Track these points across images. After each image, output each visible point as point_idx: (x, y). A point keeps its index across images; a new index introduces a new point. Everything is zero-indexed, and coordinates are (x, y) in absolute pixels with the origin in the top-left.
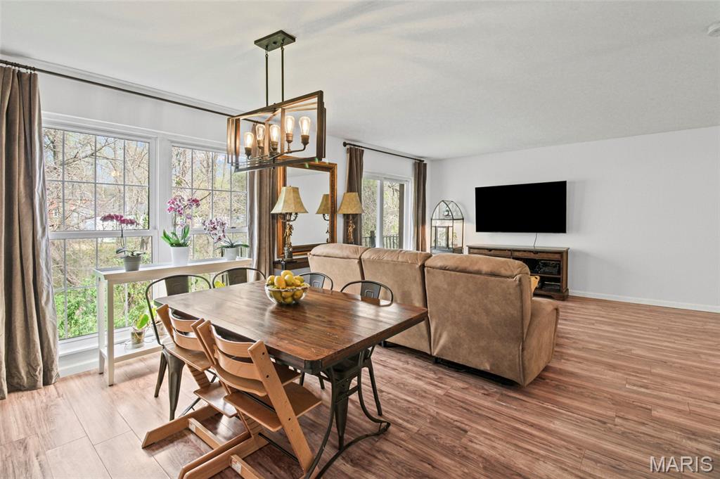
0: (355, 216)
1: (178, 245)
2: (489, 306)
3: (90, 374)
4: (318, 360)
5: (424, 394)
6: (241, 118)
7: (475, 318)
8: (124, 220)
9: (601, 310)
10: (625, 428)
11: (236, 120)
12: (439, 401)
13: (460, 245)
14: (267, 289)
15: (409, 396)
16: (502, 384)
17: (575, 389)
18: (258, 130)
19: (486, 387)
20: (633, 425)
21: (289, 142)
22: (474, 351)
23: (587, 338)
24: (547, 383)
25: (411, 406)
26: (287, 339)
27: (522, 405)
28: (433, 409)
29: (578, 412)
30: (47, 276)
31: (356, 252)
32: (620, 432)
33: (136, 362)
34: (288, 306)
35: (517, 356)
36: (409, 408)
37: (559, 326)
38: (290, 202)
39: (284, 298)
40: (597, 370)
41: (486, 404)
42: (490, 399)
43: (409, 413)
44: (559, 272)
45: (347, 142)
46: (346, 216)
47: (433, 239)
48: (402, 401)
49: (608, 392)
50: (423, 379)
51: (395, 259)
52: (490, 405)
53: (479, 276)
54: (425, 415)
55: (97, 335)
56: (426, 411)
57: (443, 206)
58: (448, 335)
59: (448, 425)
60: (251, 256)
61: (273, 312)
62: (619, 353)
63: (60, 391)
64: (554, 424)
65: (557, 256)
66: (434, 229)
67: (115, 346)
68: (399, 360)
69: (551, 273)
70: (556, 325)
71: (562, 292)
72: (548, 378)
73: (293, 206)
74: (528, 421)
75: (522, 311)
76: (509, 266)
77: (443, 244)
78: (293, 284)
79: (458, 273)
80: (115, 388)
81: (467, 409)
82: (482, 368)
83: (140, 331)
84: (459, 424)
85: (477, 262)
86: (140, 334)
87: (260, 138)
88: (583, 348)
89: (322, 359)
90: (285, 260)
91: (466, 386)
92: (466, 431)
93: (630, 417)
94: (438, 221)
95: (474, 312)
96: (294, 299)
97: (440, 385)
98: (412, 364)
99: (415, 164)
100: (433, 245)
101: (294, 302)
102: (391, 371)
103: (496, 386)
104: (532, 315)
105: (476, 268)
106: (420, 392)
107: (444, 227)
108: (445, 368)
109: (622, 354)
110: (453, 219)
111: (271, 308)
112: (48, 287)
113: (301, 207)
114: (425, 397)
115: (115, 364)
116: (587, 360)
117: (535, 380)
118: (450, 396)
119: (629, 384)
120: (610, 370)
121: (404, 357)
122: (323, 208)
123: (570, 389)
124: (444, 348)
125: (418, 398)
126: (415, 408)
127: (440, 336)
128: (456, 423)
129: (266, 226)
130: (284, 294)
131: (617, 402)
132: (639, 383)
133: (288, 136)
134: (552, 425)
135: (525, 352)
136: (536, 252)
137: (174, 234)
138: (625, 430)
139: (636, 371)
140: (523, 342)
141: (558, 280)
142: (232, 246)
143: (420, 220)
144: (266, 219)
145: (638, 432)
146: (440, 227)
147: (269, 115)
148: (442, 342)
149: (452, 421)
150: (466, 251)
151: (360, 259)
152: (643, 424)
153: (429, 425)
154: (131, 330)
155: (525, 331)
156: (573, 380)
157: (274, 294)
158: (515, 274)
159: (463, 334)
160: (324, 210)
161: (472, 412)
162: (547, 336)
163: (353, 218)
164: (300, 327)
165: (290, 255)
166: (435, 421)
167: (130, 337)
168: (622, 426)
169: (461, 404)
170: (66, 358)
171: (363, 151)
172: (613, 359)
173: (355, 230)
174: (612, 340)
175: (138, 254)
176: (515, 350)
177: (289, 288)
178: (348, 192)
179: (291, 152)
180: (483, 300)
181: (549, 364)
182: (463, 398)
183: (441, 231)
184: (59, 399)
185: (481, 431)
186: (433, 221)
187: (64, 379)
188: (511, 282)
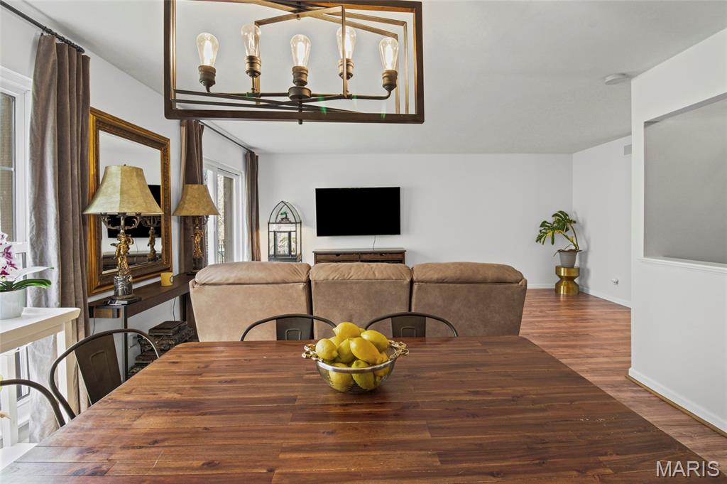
47: (272, 246)
66: (272, 235)
77: (284, 251)
90: (119, 298)
94: (275, 225)
99: (246, 155)
100: (272, 253)
107: (284, 232)
146: (279, 232)
151: (309, 282)
171: (202, 127)
183: (281, 237)
186: (270, 225)
188: (517, 287)
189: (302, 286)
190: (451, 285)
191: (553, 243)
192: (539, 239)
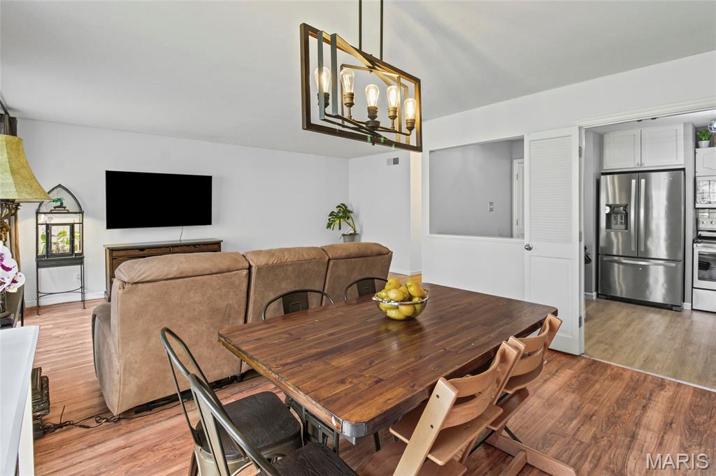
189: (243, 273)
191: (340, 229)
192: (329, 226)
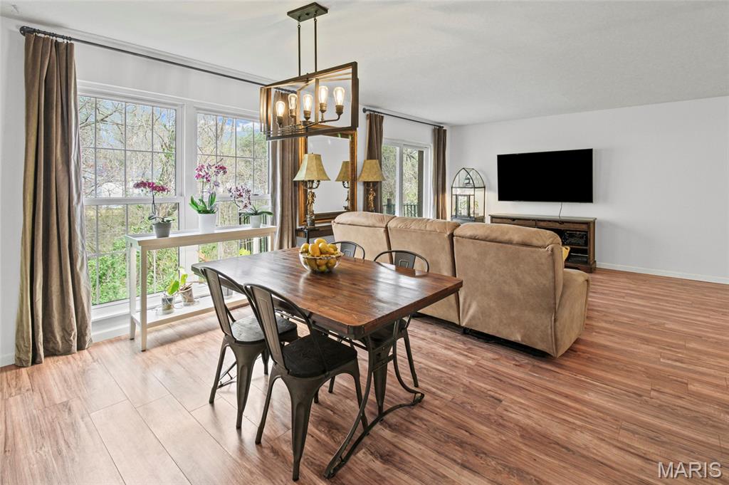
0: (375, 183)
1: (206, 212)
2: (520, 276)
3: (121, 340)
4: (361, 326)
5: (454, 364)
6: (272, 87)
7: (506, 288)
8: (156, 187)
9: (630, 283)
10: (661, 401)
11: (268, 89)
12: (471, 371)
13: (481, 214)
14: (301, 256)
15: (440, 365)
16: (534, 355)
17: (607, 361)
18: (290, 99)
19: (517, 358)
20: (669, 398)
21: (323, 111)
22: (505, 321)
23: (617, 312)
24: (579, 355)
25: (443, 375)
26: (327, 306)
27: (555, 377)
28: (466, 380)
29: (612, 384)
30: (82, 242)
31: (382, 220)
32: (656, 405)
33: (165, 328)
34: (322, 273)
35: (549, 327)
36: (441, 377)
37: (590, 299)
38: (312, 169)
39: (318, 266)
40: (630, 344)
41: (518, 375)
42: (521, 369)
43: (441, 382)
44: (586, 243)
45: (367, 108)
46: (367, 184)
47: (454, 207)
48: (434, 370)
49: (642, 366)
50: (453, 349)
51: (423, 228)
52: (522, 375)
53: (510, 246)
54: (458, 384)
55: (128, 300)
56: (459, 381)
57: (463, 173)
58: (478, 306)
59: (482, 394)
60: (273, 223)
61: (308, 279)
62: (651, 327)
63: (94, 356)
64: (588, 395)
65: (584, 227)
66: (454, 197)
67: (148, 311)
68: (427, 330)
69: (579, 245)
70: (587, 298)
71: (589, 264)
72: (580, 350)
73: (315, 173)
74: (563, 393)
75: (555, 282)
76: (540, 236)
77: (464, 212)
78: (327, 253)
79: (489, 243)
80: (147, 354)
81: (498, 378)
82: (512, 339)
83: (170, 297)
84: (492, 394)
85: (508, 232)
86: (170, 300)
87: (292, 107)
88: (614, 321)
89: (365, 325)
90: (307, 228)
91: (497, 357)
92: (500, 401)
93: (666, 390)
94: (458, 189)
95: (505, 282)
96: (328, 267)
97: (470, 355)
98: (441, 334)
99: (434, 130)
100: (454, 214)
101: (327, 270)
102: (421, 342)
103: (527, 358)
104: (564, 286)
105: (506, 238)
106: (452, 362)
107: (465, 196)
108: (474, 339)
109: (655, 328)
110: (475, 188)
111: (305, 275)
112: (83, 253)
113: (323, 175)
114: (456, 367)
115: (148, 330)
116: (619, 333)
117: (566, 352)
118: (481, 367)
119: (664, 358)
120: (644, 344)
121: (432, 328)
122: (343, 175)
123: (603, 362)
124: (473, 318)
125: (449, 367)
126: (447, 377)
127: (469, 306)
128: (489, 392)
129: (288, 194)
130: (318, 262)
131: (652, 375)
132: (675, 358)
133: (321, 105)
134: (586, 396)
135: (557, 324)
136: (562, 222)
137: (202, 201)
138: (661, 403)
139: (669, 345)
140: (555, 312)
141: (585, 252)
142: (256, 213)
143: (440, 188)
144: (288, 185)
145: (675, 405)
146: (460, 195)
147: (302, 84)
148: (471, 312)
149: (486, 391)
150: (488, 220)
151: (386, 228)
152: (680, 398)
153: (462, 394)
154: (162, 296)
155: (558, 301)
156: (606, 353)
157: (308, 261)
158: (547, 244)
159: (493, 305)
160: (343, 177)
161: (504, 382)
162: (578, 308)
163: (374, 186)
164: (338, 294)
165: (313, 223)
166: (468, 390)
167: (161, 302)
168: (658, 399)
169: (494, 375)
170: (99, 323)
171: (383, 117)
172: (647, 333)
173: (375, 199)
174: (644, 314)
175: (168, 221)
176: (546, 321)
177: (324, 256)
178: (368, 159)
179: (325, 122)
180: (514, 270)
181: (580, 337)
182: (495, 369)
183: (462, 200)
184: (95, 364)
185: (515, 401)
186: (453, 189)
187: (97, 345)
188: (544, 252)
189: (383, 230)
190: (482, 242)
